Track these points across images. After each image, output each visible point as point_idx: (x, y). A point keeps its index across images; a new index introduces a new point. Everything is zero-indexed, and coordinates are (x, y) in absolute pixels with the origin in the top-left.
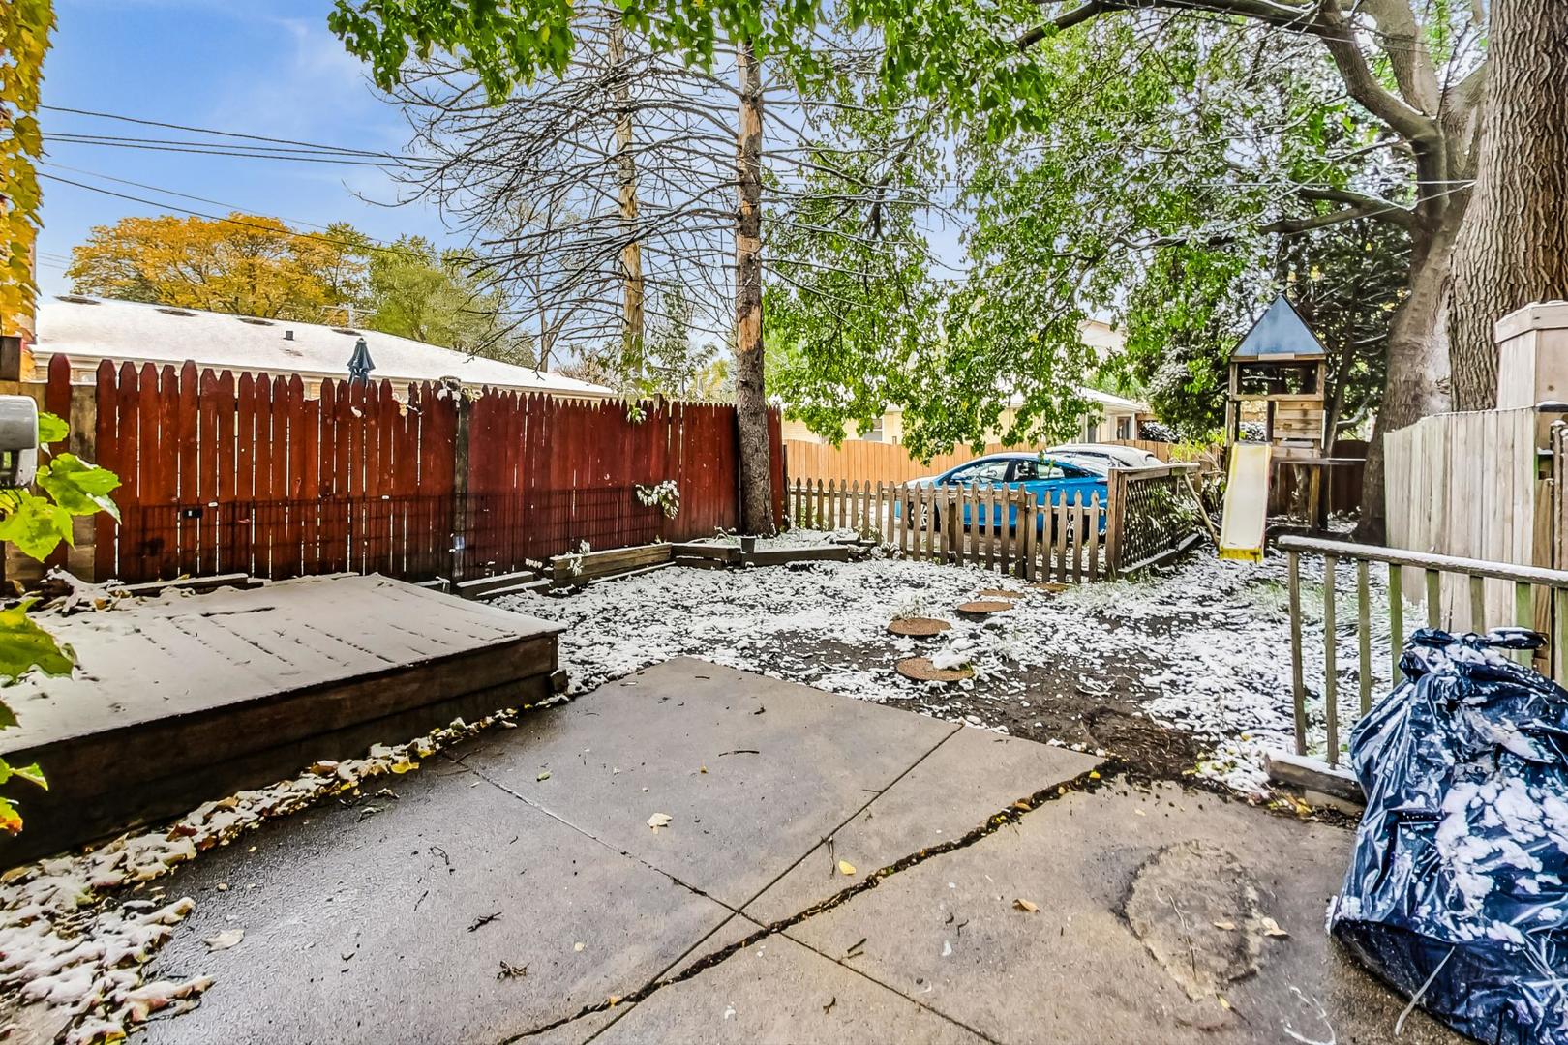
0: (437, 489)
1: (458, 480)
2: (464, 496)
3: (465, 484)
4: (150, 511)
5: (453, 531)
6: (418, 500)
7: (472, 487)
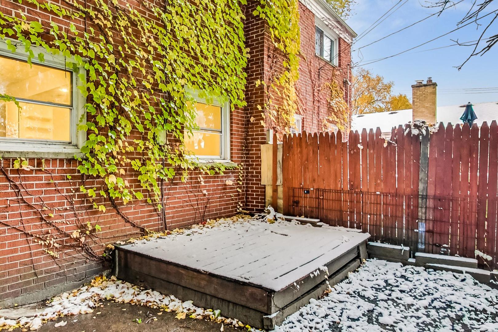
0: (408, 191)
1: (421, 186)
2: (425, 197)
3: (426, 189)
4: (295, 189)
5: (418, 219)
6: (396, 196)
7: (431, 192)
